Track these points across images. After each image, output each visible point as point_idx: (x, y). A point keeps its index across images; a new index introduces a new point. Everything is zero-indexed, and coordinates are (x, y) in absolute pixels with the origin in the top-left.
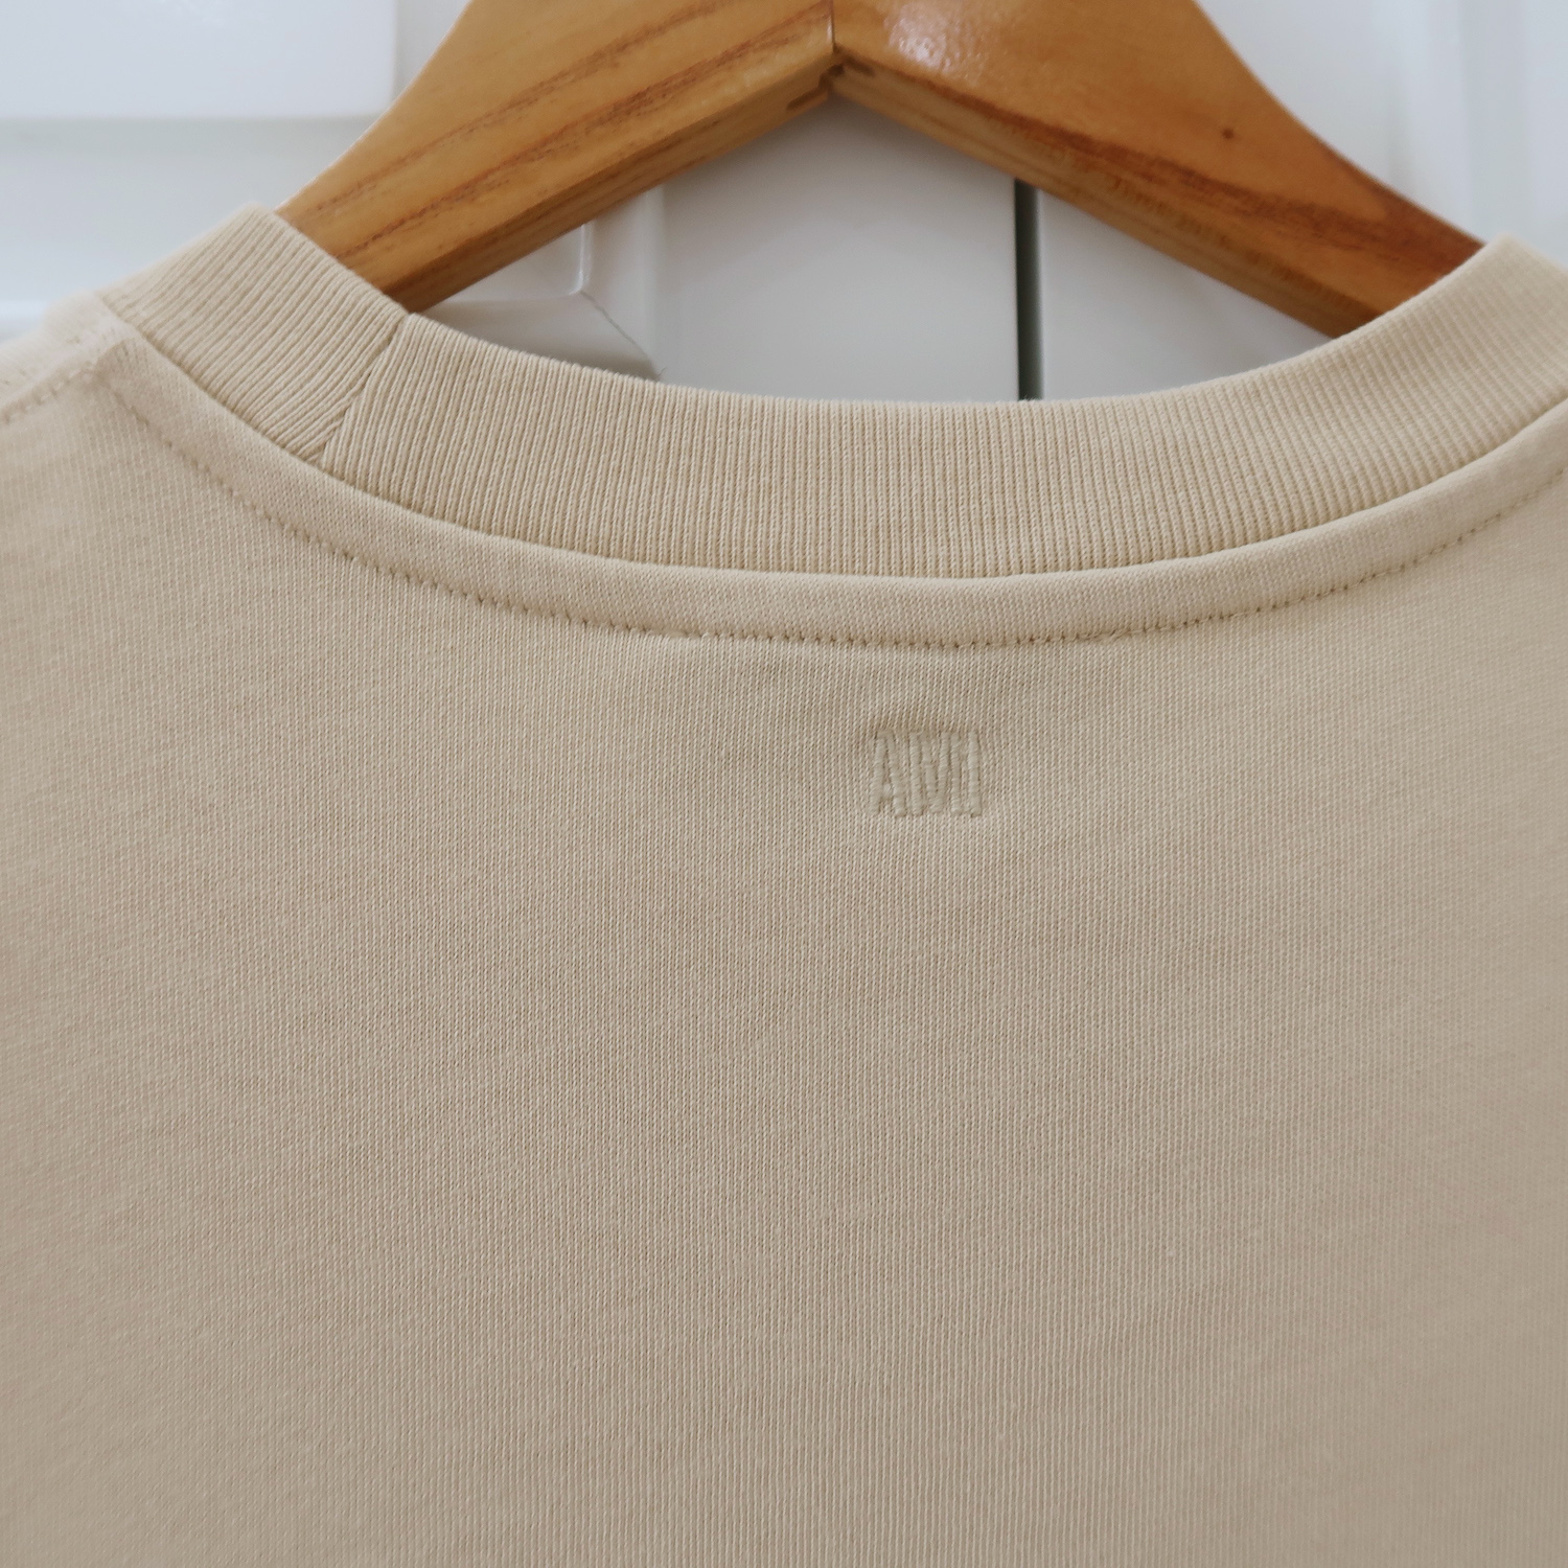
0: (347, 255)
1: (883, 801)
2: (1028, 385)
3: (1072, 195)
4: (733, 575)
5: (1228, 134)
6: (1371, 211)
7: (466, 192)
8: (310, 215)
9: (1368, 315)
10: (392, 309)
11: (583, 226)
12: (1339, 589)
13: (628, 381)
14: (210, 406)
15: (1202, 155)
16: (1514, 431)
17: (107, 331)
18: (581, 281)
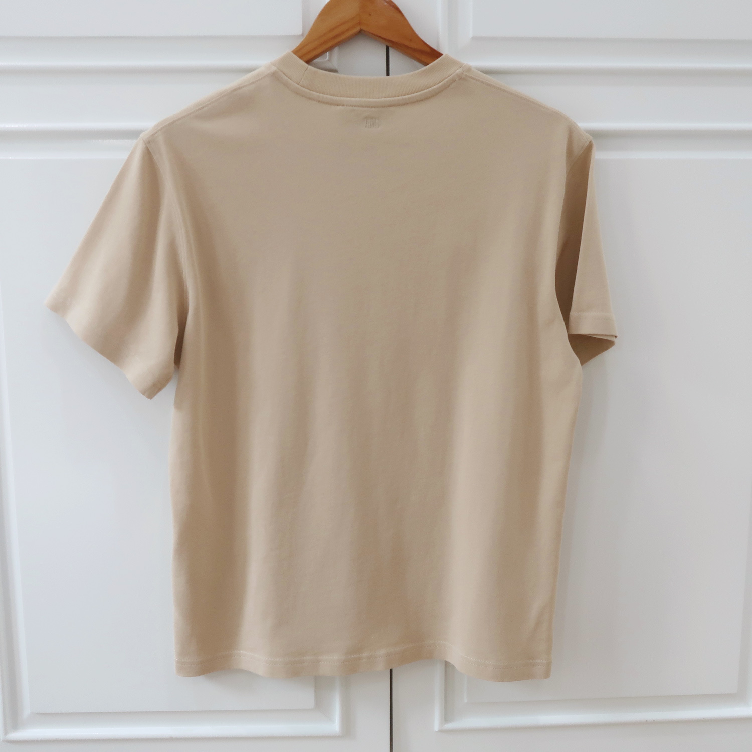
0: (301, 57)
1: (366, 126)
2: (388, 74)
3: (392, 47)
4: (348, 99)
5: (411, 40)
6: (428, 50)
7: (315, 49)
8: (296, 52)
9: (428, 64)
10: (306, 65)
11: (328, 53)
12: (422, 100)
13: (332, 73)
14: (286, 78)
15: (407, 43)
16: (443, 81)
17: (274, 68)
18: (328, 58)
